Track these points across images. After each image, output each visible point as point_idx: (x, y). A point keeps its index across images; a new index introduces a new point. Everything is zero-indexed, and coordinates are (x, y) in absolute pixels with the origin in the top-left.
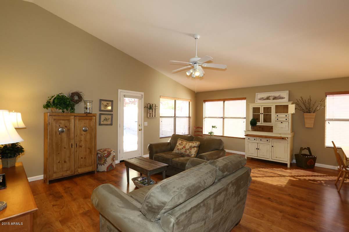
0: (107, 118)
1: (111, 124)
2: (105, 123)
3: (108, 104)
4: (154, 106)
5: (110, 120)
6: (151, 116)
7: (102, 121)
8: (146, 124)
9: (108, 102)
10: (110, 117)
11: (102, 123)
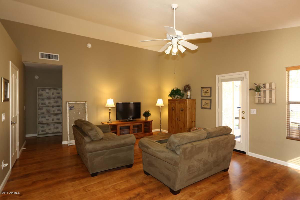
0: (207, 103)
1: (210, 109)
2: (205, 107)
3: (207, 90)
4: (267, 86)
5: (209, 104)
6: (262, 100)
7: (203, 105)
8: (254, 111)
9: (207, 89)
10: (209, 102)
11: (203, 107)
